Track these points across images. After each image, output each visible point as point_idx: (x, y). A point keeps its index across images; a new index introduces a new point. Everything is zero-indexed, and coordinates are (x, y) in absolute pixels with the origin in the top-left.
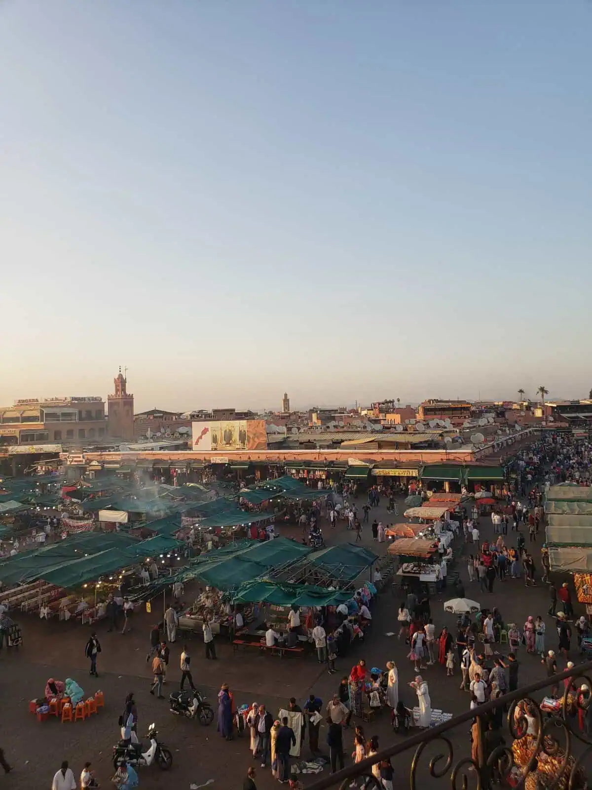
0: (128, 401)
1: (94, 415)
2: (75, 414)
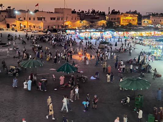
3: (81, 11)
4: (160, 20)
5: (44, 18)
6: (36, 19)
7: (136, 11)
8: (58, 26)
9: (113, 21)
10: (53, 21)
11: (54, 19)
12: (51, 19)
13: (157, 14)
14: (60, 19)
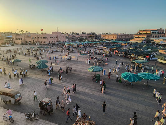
1: (161, 33)
2: (157, 32)
3: (66, 33)
5: (47, 37)
6: (42, 38)
8: (55, 41)
9: (83, 38)
10: (52, 39)
11: (52, 37)
12: (51, 37)
13: (104, 34)
14: (56, 38)
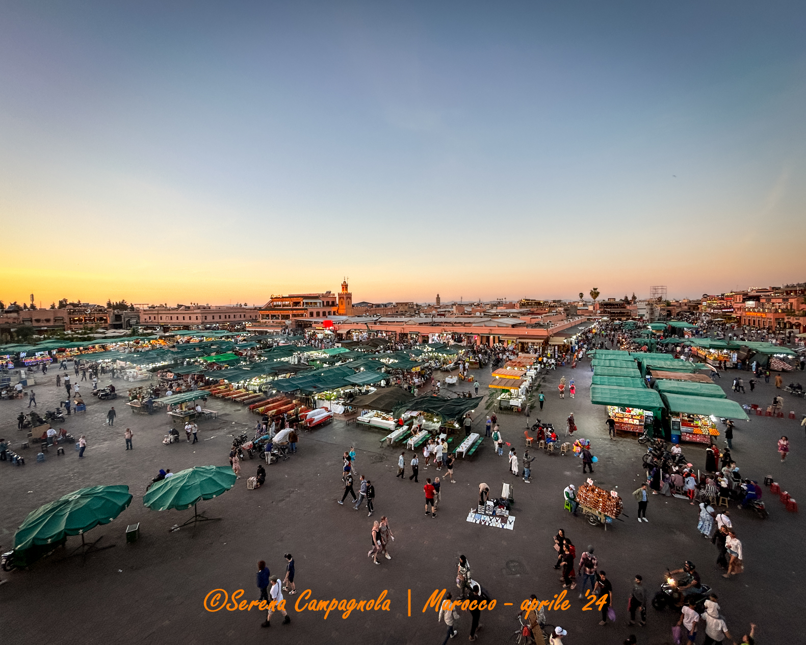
0: (349, 297)
1: (330, 303)
2: (320, 303)
4: (161, 317)
7: (124, 301)
